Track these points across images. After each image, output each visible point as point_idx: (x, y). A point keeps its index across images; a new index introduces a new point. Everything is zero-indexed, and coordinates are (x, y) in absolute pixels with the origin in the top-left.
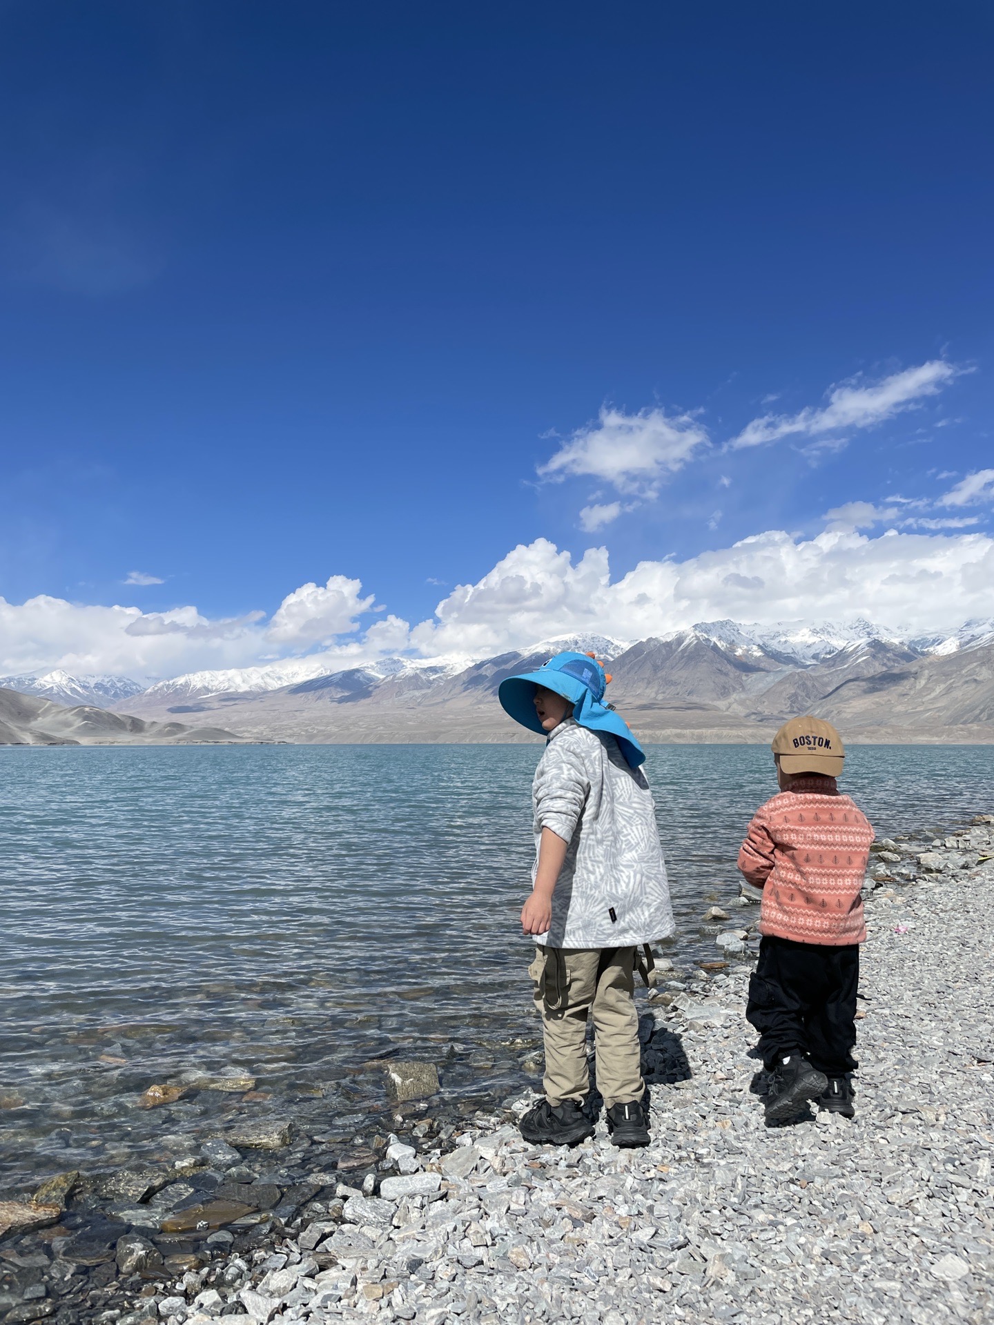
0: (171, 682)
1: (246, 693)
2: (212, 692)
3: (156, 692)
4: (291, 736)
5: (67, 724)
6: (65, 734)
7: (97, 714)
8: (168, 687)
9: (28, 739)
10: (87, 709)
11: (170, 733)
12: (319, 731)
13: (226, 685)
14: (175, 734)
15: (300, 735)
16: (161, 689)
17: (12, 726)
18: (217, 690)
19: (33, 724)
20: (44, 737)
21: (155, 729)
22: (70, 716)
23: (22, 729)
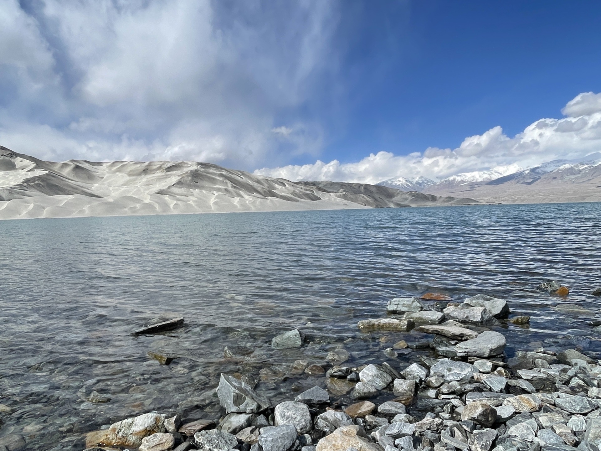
0: (447, 179)
1: (481, 182)
2: (465, 182)
3: (441, 184)
4: (503, 201)
5: (406, 199)
6: (406, 203)
7: (417, 194)
8: (446, 181)
9: (392, 206)
10: (413, 192)
11: (448, 201)
12: (518, 198)
13: (472, 179)
14: (451, 201)
15: (508, 200)
16: (442, 182)
17: (386, 200)
18: (467, 182)
19: (393, 199)
20: (398, 204)
21: (441, 199)
22: (407, 196)
23: (390, 202)
